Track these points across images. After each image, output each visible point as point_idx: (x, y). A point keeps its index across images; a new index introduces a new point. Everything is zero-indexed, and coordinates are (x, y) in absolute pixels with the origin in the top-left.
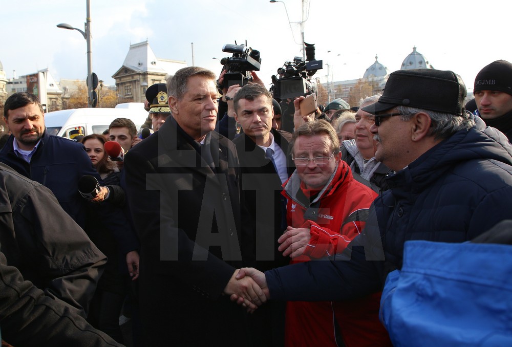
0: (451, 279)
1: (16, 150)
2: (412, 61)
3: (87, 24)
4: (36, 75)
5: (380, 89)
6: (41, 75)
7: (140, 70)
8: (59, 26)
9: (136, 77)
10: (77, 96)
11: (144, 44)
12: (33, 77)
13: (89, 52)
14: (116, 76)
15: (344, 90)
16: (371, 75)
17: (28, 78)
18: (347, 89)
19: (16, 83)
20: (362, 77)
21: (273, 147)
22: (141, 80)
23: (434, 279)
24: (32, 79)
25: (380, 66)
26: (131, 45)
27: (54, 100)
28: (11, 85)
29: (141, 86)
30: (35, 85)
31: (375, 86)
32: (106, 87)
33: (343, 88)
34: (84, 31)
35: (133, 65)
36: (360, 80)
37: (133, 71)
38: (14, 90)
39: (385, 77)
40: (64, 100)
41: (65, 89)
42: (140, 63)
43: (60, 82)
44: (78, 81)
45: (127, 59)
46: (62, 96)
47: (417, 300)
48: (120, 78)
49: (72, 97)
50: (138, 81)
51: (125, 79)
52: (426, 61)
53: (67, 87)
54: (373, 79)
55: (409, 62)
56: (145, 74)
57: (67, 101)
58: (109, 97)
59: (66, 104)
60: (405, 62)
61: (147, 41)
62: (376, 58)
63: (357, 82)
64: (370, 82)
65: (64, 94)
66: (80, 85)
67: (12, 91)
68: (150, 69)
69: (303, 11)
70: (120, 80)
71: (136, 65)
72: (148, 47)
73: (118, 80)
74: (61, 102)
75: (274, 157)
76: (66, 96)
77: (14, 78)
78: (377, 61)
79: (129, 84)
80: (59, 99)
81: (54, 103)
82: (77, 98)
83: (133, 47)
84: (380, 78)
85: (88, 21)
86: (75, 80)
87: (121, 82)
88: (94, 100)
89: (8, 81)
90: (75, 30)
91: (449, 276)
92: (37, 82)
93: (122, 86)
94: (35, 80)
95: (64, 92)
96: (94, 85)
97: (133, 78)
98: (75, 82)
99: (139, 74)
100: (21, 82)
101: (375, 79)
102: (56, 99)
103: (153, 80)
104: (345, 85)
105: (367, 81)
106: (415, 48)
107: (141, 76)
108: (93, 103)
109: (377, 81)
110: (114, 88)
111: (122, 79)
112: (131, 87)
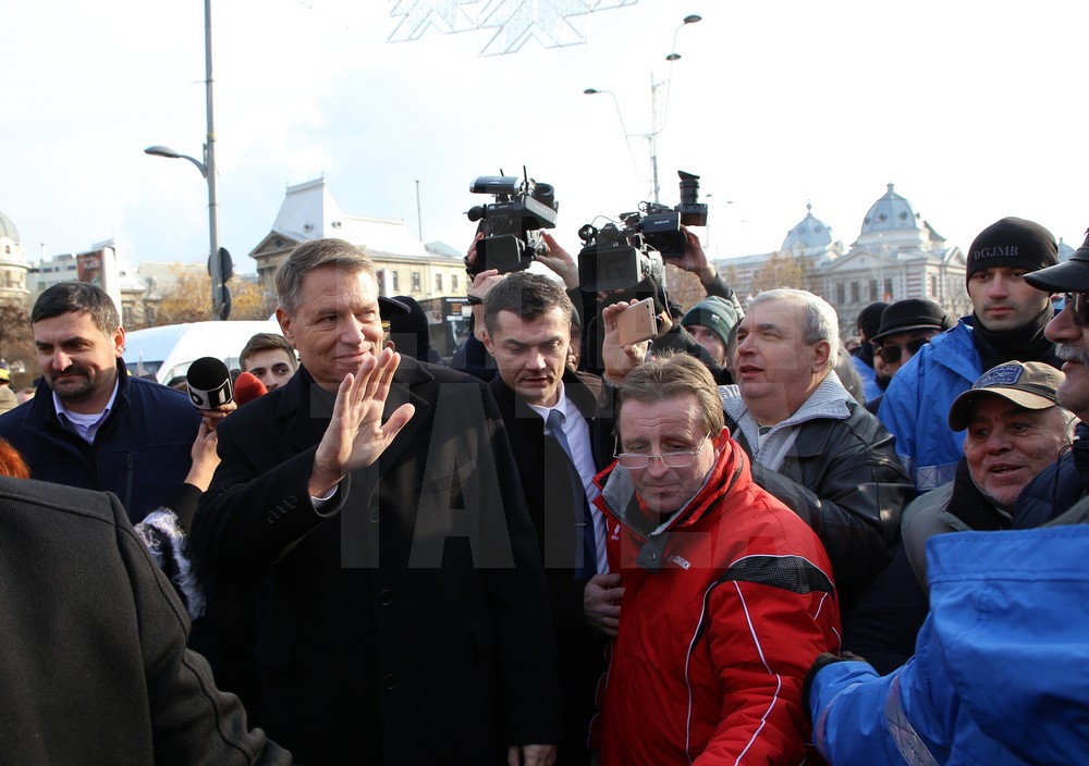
0: (1037, 581)
1: (61, 414)
2: (885, 213)
3: (209, 145)
4: (97, 255)
5: (817, 273)
6: (107, 253)
8: (150, 152)
10: (176, 296)
11: (317, 185)
12: (92, 258)
13: (212, 205)
14: (258, 253)
15: (742, 276)
16: (798, 243)
17: (82, 260)
18: (747, 275)
19: (48, 270)
20: (778, 249)
21: (562, 406)
23: (1006, 585)
24: (88, 262)
25: (816, 225)
26: (288, 188)
27: (129, 305)
28: (37, 275)
30: (96, 274)
31: (808, 267)
32: (238, 276)
33: (740, 273)
34: (201, 161)
35: (293, 230)
36: (775, 254)
38: (42, 284)
39: (828, 247)
40: (149, 305)
41: (150, 282)
42: (309, 224)
43: (139, 268)
44: (178, 265)
45: (281, 217)
46: (144, 296)
47: (979, 620)
48: (266, 258)
49: (165, 298)
52: (915, 212)
53: (155, 278)
54: (802, 253)
55: (879, 214)
57: (156, 308)
58: (246, 298)
59: (152, 313)
60: (871, 216)
61: (322, 179)
62: (809, 207)
63: (768, 259)
64: (797, 259)
65: (149, 293)
66: (184, 274)
67: (39, 288)
69: (655, 112)
70: (267, 261)
71: (300, 230)
72: (326, 190)
73: (262, 261)
74: (142, 310)
75: (566, 428)
76: (153, 296)
77: (42, 261)
78: (809, 215)
80: (138, 303)
81: (127, 311)
82: (178, 301)
83: (293, 192)
84: (816, 250)
85: (210, 140)
86: (173, 264)
87: (268, 266)
88: (223, 305)
89: (30, 267)
90: (182, 159)
91: (1032, 577)
92: (100, 269)
93: (271, 274)
94: (96, 263)
95: (149, 289)
96: (224, 274)
98: (172, 268)
100: (57, 269)
101: (808, 252)
102: (132, 302)
104: (743, 266)
105: (789, 256)
106: (890, 186)
108: (221, 311)
109: (810, 256)
110: (253, 278)
111: (271, 260)
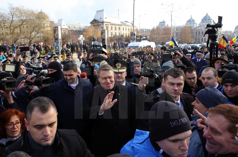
2: (206, 19)
7: (101, 21)
9: (100, 23)
11: (102, 11)
12: (56, 28)
14: (91, 23)
16: (189, 23)
17: (54, 28)
20: (185, 25)
22: (101, 24)
25: (192, 20)
29: (101, 27)
30: (57, 30)
31: (191, 28)
35: (98, 19)
37: (98, 21)
39: (195, 25)
42: (101, 18)
45: (95, 16)
50: (100, 25)
51: (95, 24)
52: (211, 19)
55: (204, 19)
56: (103, 22)
60: (203, 19)
62: (191, 16)
64: (189, 27)
68: (105, 20)
71: (99, 19)
72: (104, 12)
78: (191, 18)
79: (96, 26)
83: (98, 12)
84: (193, 25)
97: (98, 24)
99: (101, 22)
101: (191, 25)
102: (66, 31)
103: (106, 24)
104: (179, 28)
105: (187, 26)
106: (207, 14)
107: (101, 23)
111: (94, 24)
112: (97, 27)
